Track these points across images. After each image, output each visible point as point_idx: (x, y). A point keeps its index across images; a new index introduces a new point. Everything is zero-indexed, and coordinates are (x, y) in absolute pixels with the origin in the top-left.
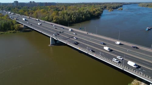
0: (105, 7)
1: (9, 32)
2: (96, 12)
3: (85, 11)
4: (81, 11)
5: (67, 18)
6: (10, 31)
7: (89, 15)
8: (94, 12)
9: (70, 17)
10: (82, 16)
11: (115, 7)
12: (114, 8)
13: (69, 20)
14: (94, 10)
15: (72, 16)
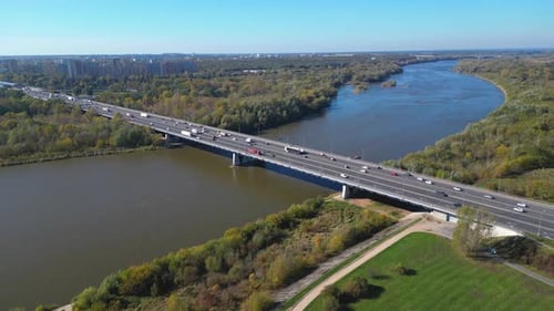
0: (348, 78)
1: (142, 148)
2: (316, 101)
3: (287, 100)
4: (279, 100)
5: (247, 117)
6: (144, 148)
7: (296, 109)
8: (310, 99)
9: (253, 114)
10: (281, 111)
11: (376, 78)
12: (372, 81)
13: (252, 123)
14: (311, 93)
15: (259, 112)
